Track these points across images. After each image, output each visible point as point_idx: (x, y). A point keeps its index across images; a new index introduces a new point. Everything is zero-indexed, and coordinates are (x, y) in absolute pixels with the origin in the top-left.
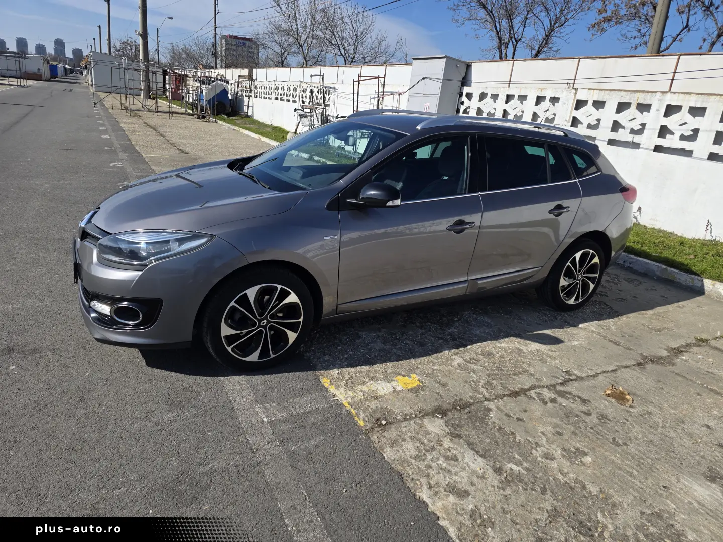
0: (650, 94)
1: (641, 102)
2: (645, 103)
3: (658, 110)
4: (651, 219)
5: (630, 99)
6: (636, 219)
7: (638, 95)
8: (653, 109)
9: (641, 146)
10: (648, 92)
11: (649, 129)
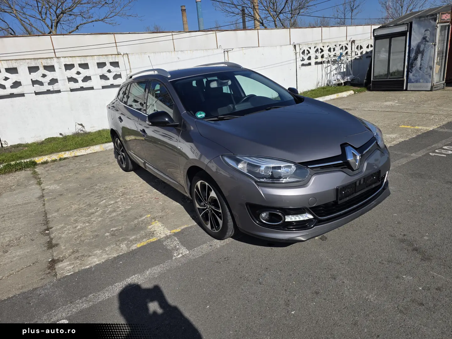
0: (49, 59)
1: (46, 65)
2: (48, 65)
3: (60, 68)
4: (91, 127)
5: (36, 64)
6: (83, 131)
7: (39, 61)
8: (56, 68)
9: (61, 90)
10: (47, 58)
11: (61, 80)
